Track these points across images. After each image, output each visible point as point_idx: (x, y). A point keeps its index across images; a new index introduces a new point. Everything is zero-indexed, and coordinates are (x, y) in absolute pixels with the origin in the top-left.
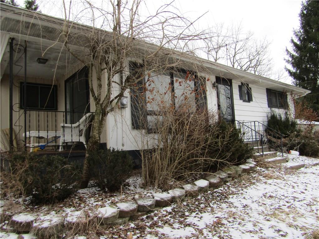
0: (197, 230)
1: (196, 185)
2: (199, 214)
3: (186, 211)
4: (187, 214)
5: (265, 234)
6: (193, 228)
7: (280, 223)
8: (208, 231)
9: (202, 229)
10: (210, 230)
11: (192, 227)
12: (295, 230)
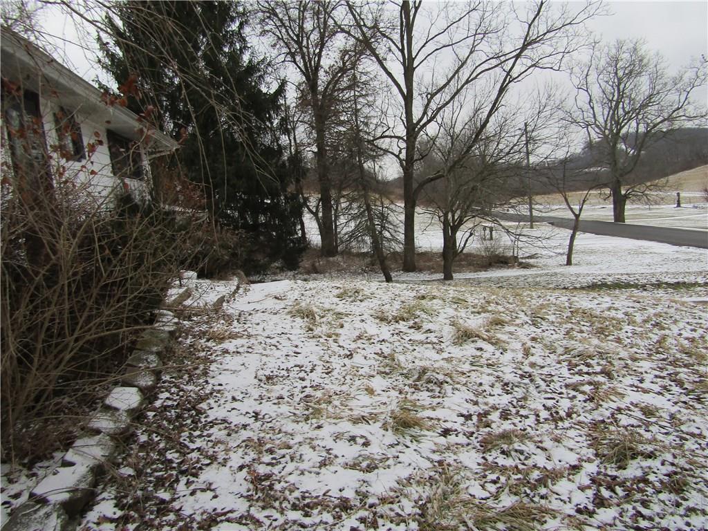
0: (244, 522)
1: (117, 409)
2: (193, 482)
3: (150, 489)
4: (164, 495)
5: (343, 456)
6: (228, 520)
7: (338, 423)
8: (260, 509)
9: (248, 511)
10: (261, 504)
11: (222, 521)
12: (367, 426)
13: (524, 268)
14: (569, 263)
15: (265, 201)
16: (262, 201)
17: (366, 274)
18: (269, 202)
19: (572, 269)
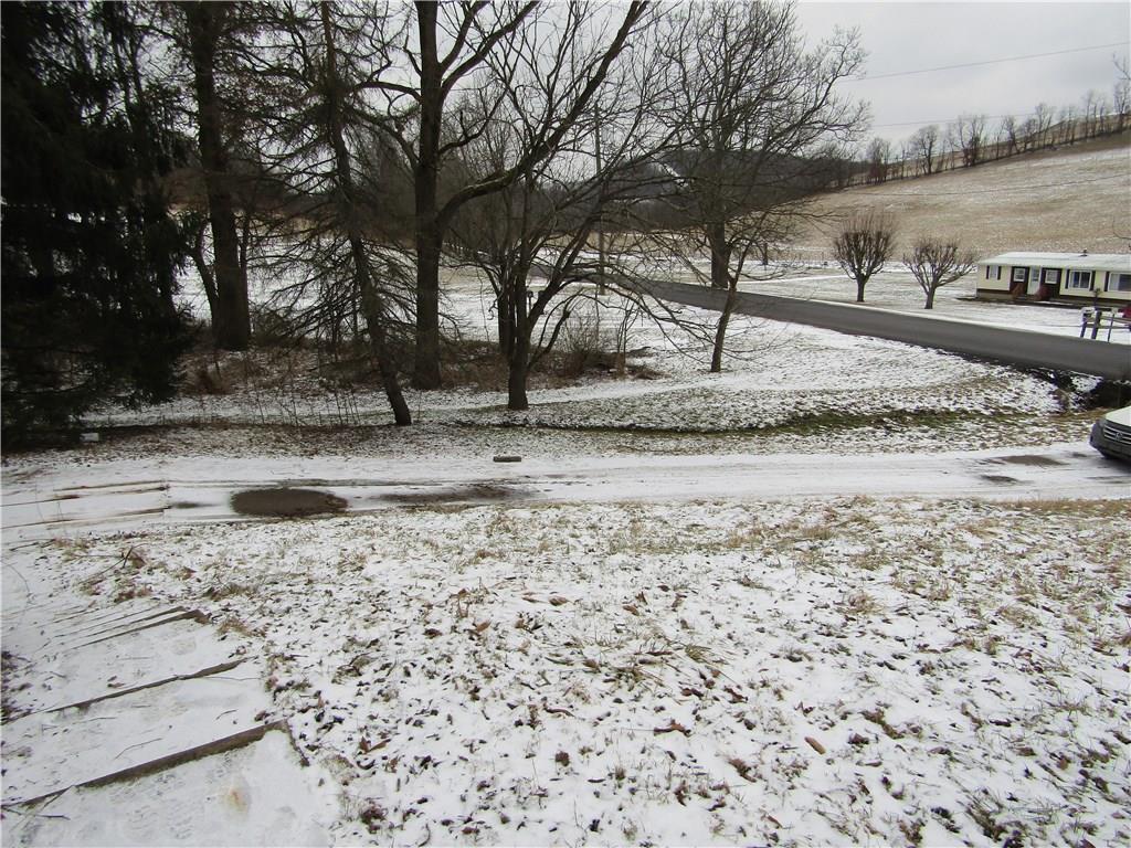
13: (643, 377)
14: (716, 367)
15: (71, 217)
16: (62, 217)
17: (331, 396)
18: (79, 219)
19: (723, 381)
